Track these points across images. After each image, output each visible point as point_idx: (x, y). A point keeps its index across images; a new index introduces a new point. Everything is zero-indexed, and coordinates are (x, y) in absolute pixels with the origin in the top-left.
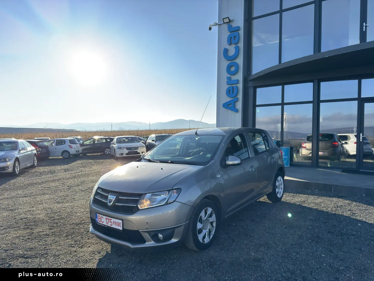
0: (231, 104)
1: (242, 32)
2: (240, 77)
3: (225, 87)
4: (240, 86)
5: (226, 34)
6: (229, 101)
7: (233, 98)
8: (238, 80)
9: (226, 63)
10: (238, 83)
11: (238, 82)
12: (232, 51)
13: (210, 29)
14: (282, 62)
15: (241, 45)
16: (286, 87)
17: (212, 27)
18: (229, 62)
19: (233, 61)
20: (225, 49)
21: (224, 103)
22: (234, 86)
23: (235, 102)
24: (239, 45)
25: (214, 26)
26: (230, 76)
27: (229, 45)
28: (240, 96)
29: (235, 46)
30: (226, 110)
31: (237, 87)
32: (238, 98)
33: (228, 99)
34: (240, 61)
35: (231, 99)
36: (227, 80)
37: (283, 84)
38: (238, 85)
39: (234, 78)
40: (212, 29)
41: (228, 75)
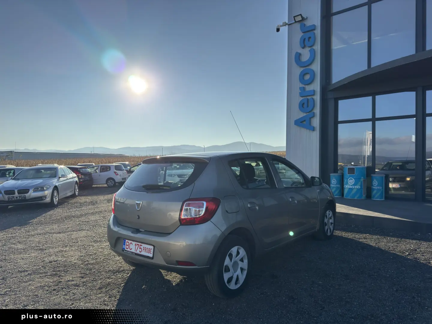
0: (305, 121)
1: (318, 32)
2: (316, 86)
3: (298, 99)
4: (317, 98)
5: (299, 35)
6: (303, 117)
7: (308, 114)
8: (314, 91)
9: (298, 71)
10: (314, 95)
11: (314, 93)
12: (306, 55)
13: (278, 30)
14: (372, 66)
15: (318, 47)
16: (378, 97)
17: (280, 28)
18: (302, 69)
19: (307, 67)
20: (297, 53)
21: (295, 119)
22: (309, 98)
23: (310, 118)
24: (314, 47)
25: (282, 27)
26: (303, 86)
27: (302, 49)
28: (317, 111)
29: (309, 49)
30: (299, 128)
31: (313, 99)
32: (314, 113)
33: (302, 115)
34: (317, 67)
35: (305, 114)
36: (300, 92)
37: (373, 95)
38: (314, 97)
39: (309, 88)
40: (280, 30)
41: (301, 86)
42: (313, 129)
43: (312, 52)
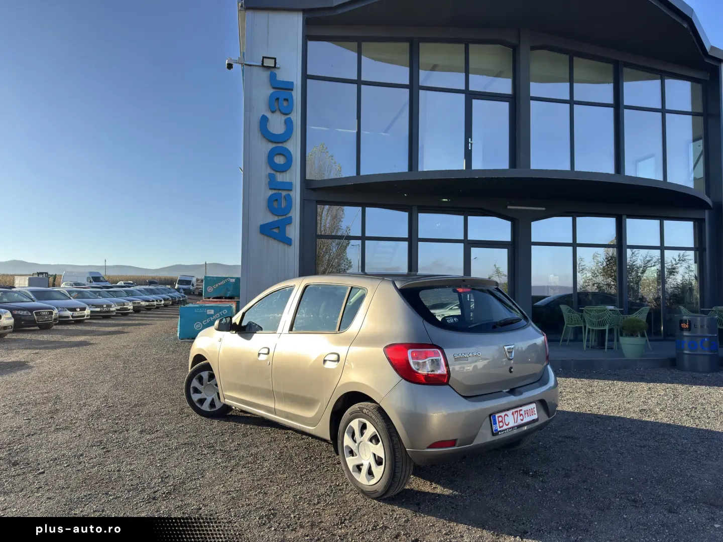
0: (278, 228)
1: (297, 94)
2: (293, 177)
3: (265, 193)
4: (296, 195)
6: (272, 222)
8: (291, 184)
9: (265, 147)
10: (291, 190)
13: (230, 66)
15: (296, 117)
16: (368, 210)
17: (233, 64)
19: (280, 145)
20: (263, 116)
21: (262, 224)
22: (284, 193)
23: (286, 225)
24: (291, 117)
25: (237, 64)
27: (271, 113)
28: (296, 214)
30: (266, 238)
32: (291, 218)
33: (271, 218)
35: (276, 218)
36: (269, 180)
37: (364, 205)
41: (269, 171)
42: (288, 242)
43: (289, 124)
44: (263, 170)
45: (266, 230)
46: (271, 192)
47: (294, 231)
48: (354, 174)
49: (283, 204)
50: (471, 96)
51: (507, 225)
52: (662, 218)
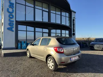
2: (14, 19)
3: (8, 22)
4: (14, 23)
5: (8, 3)
8: (13, 21)
9: (8, 14)
16: (27, 27)
19: (11, 14)
28: (14, 26)
30: (8, 30)
41: (9, 18)
42: (13, 31)
43: (13, 10)
44: (8, 18)
45: (8, 29)
46: (9, 22)
47: (14, 29)
48: (25, 20)
49: (12, 24)
50: (43, 11)
51: (48, 30)
52: (66, 30)
